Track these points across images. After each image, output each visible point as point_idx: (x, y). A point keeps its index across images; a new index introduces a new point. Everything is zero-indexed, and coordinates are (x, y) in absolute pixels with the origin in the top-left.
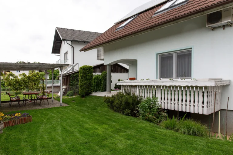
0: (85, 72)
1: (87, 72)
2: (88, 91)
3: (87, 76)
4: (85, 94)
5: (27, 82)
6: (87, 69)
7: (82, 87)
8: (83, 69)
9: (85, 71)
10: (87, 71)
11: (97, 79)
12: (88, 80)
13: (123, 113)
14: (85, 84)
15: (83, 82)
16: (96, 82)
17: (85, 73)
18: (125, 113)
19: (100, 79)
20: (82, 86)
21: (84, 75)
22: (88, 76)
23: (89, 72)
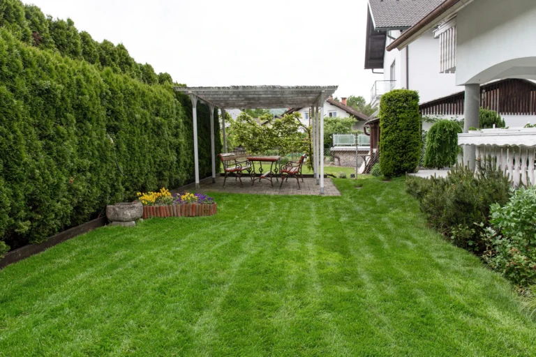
0: (393, 108)
1: (400, 107)
2: (402, 162)
3: (398, 119)
4: (394, 171)
5: (274, 136)
6: (399, 101)
7: (385, 150)
8: (389, 100)
9: (394, 106)
10: (400, 104)
11: (440, 129)
12: (401, 131)
13: (448, 235)
14: (392, 142)
15: (387, 137)
16: (438, 140)
17: (394, 111)
18: (453, 237)
19: (450, 132)
20: (385, 147)
21: (391, 118)
22: (402, 118)
23: (405, 108)
